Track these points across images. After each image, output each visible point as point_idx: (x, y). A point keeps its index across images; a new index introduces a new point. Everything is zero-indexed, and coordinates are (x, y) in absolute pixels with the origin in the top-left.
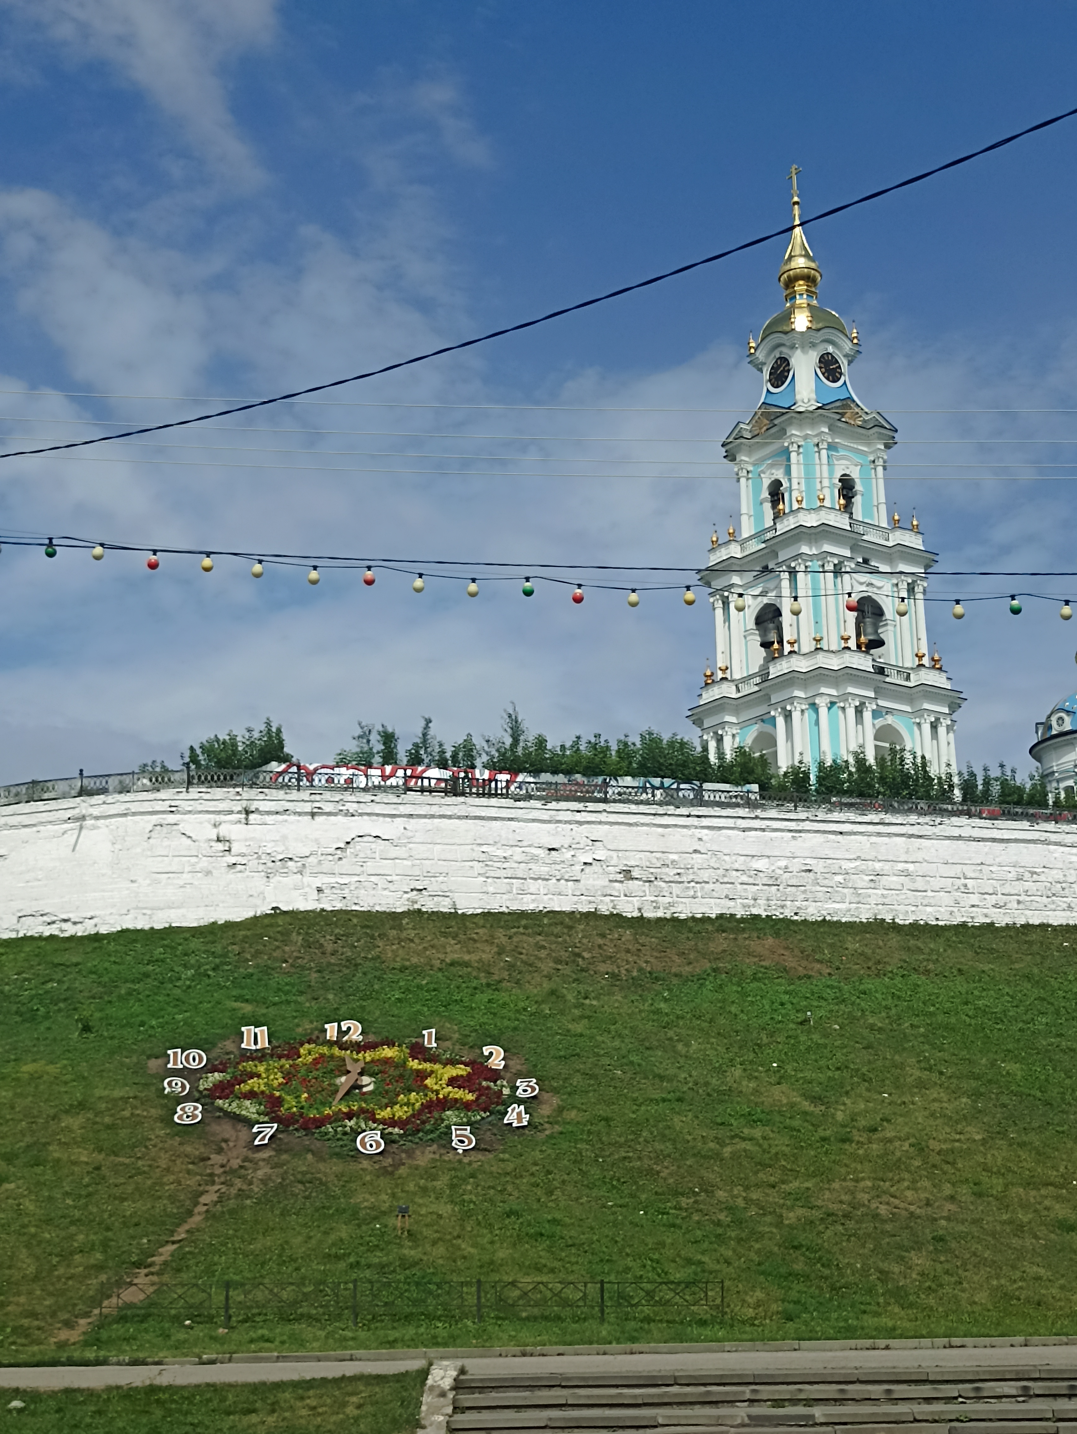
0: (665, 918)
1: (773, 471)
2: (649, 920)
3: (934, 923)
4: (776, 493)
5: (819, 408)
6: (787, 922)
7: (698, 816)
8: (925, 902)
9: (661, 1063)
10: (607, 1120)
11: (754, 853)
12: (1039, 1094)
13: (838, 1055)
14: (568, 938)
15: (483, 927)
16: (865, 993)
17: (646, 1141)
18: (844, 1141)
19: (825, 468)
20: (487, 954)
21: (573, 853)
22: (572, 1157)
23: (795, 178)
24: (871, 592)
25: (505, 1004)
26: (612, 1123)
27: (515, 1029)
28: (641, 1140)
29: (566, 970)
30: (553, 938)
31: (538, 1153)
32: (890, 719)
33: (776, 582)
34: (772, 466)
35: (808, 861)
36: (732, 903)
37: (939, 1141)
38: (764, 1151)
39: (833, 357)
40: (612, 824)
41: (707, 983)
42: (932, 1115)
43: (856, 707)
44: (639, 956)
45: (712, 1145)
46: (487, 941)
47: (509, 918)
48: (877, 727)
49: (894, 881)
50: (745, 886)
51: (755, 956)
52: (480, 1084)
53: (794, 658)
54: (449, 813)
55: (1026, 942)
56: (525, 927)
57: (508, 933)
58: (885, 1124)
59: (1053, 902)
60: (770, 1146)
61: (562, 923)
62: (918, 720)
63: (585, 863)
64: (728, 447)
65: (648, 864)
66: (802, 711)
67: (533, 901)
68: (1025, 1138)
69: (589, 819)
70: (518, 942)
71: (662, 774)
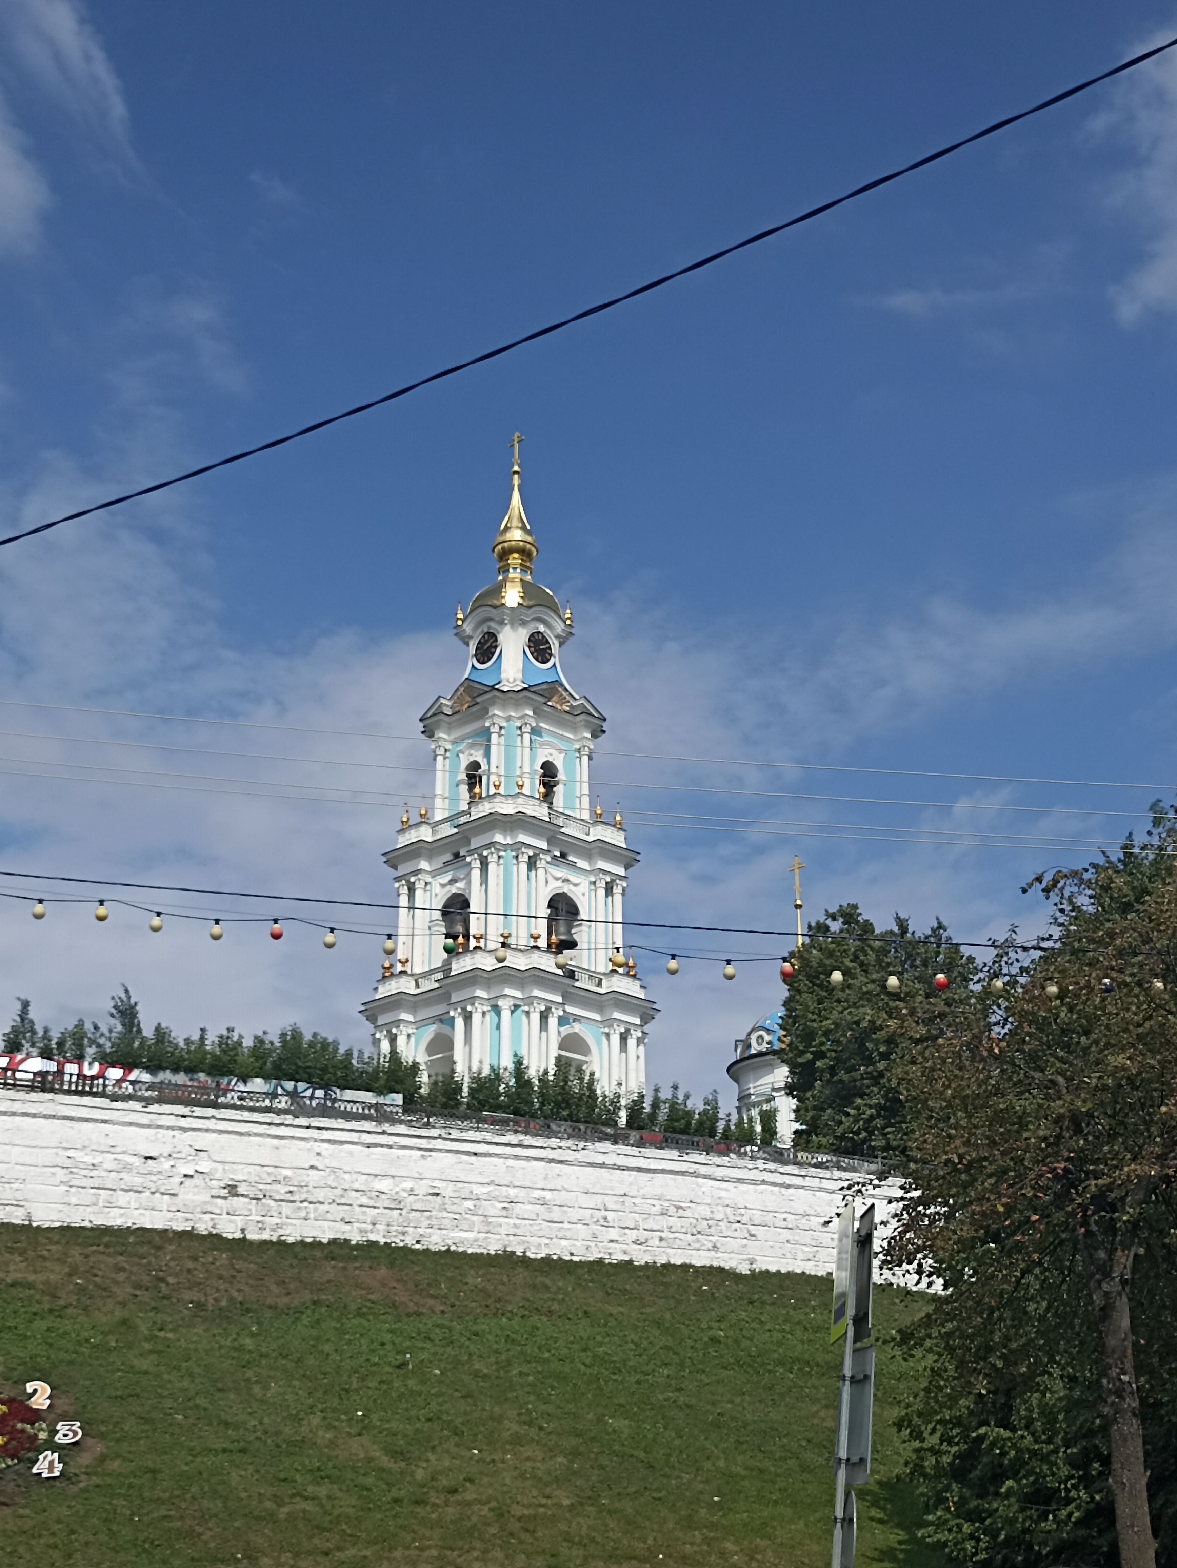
0: (271, 1241)
1: (472, 752)
2: (251, 1243)
3: (568, 1258)
4: (474, 776)
5: (525, 689)
6: (406, 1250)
7: (319, 1128)
8: (560, 1235)
9: (231, 1407)
10: (153, 1471)
11: (377, 1172)
12: (642, 1455)
13: (433, 1404)
14: (153, 1260)
15: (57, 1243)
16: (476, 1334)
17: (193, 1498)
18: (418, 1502)
19: (527, 751)
20: (55, 1274)
21: (172, 1163)
22: (104, 1515)
23: (517, 446)
24: (566, 889)
25: (66, 1333)
26: (159, 1476)
27: (71, 1363)
28: (188, 1496)
29: (145, 1296)
30: (136, 1259)
31: (65, 1508)
32: (577, 1028)
33: (466, 870)
34: (472, 746)
35: (437, 1183)
36: (347, 1227)
37: (524, 1506)
38: (326, 1512)
39: (543, 637)
40: (221, 1132)
41: (304, 1317)
42: (522, 1476)
43: (541, 1012)
44: (231, 1283)
45: (268, 1504)
46: (59, 1259)
47: (91, 1234)
48: (563, 1035)
49: (527, 1209)
50: (365, 1209)
51: (363, 1289)
52: (14, 1426)
53: (479, 955)
54: (34, 1111)
55: (663, 1284)
56: (107, 1246)
57: (86, 1251)
58: (468, 1484)
59: (698, 1241)
60: (333, 1507)
61: (149, 1243)
62: (607, 1030)
63: (185, 1176)
64: (427, 722)
65: (257, 1179)
66: (484, 1013)
67: (122, 1215)
68: (618, 1505)
69: (194, 1126)
70: (95, 1263)
71: (297, 1077)
